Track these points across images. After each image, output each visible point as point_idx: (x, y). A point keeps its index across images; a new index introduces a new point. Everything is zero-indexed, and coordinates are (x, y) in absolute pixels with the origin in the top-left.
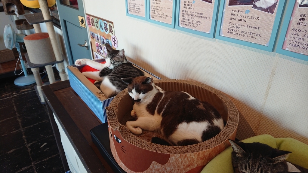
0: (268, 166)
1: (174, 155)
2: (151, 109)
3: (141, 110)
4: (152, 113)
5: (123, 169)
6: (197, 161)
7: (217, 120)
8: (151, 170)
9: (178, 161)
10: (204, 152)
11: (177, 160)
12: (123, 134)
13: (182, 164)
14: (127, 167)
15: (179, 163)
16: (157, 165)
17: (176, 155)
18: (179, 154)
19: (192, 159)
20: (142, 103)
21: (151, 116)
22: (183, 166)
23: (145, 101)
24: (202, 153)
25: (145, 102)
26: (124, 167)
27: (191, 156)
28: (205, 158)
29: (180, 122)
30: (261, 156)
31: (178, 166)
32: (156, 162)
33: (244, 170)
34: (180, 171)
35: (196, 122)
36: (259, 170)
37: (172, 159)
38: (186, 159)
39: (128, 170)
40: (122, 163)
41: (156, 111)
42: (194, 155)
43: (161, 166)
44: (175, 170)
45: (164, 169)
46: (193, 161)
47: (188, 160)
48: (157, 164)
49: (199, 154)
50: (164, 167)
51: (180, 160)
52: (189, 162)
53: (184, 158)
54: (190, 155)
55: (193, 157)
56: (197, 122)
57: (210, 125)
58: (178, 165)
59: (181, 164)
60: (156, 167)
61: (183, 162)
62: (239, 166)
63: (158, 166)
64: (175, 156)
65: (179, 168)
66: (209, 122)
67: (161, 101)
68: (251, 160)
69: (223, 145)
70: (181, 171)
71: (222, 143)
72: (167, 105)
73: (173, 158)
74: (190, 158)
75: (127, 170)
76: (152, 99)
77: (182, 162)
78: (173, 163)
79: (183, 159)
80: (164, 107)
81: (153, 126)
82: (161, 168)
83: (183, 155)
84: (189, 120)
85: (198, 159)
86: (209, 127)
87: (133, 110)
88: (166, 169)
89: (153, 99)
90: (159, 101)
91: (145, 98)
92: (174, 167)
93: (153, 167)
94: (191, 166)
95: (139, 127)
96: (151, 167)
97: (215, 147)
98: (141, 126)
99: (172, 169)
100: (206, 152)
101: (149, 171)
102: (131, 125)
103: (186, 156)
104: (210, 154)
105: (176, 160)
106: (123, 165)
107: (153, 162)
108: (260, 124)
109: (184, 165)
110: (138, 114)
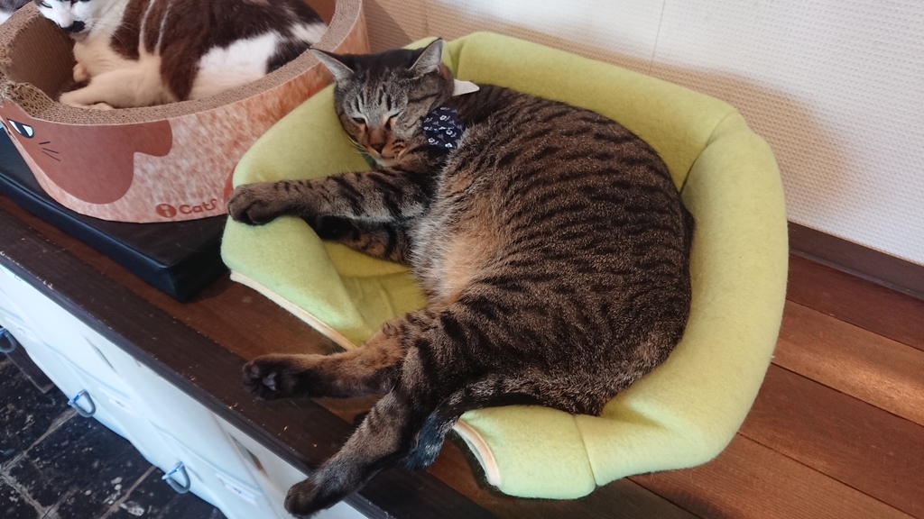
0: (401, 86)
1: (179, 120)
2: (125, 43)
3: (97, 56)
4: (133, 54)
5: (80, 211)
6: (253, 128)
7: (305, 28)
8: (143, 181)
9: (198, 135)
10: (262, 97)
11: (196, 134)
12: (29, 107)
13: (213, 142)
14: (86, 200)
15: (204, 142)
16: (150, 160)
17: (185, 118)
18: (193, 115)
19: (237, 123)
20: (92, 35)
21: (131, 63)
22: (220, 148)
23: (99, 26)
24: (255, 100)
25: (100, 29)
26: (79, 205)
27: (227, 113)
28: (273, 115)
29: (203, 49)
30: (387, 70)
31: (208, 151)
32: (144, 155)
33: (355, 111)
34: (218, 163)
35: (245, 40)
36: (384, 99)
37: (180, 133)
38: (218, 125)
39: (90, 207)
40: (69, 196)
41: (142, 48)
42: (237, 110)
43: (163, 162)
44: (203, 164)
45: (173, 168)
46: (241, 129)
47: (226, 127)
48: (147, 159)
49: (248, 104)
50: (169, 161)
51: (203, 130)
52: (231, 132)
53: (211, 124)
54: (224, 112)
55: (236, 115)
56: (246, 38)
57: (284, 40)
58: (206, 145)
59: (210, 143)
60: (151, 168)
61: (213, 136)
62: (346, 108)
63: (151, 163)
64: (184, 124)
65: (212, 156)
66: (278, 34)
67: (150, 13)
68: (366, 84)
69: (315, 77)
70: (221, 163)
71: (309, 69)
72: (168, 19)
73: (182, 128)
74: (228, 120)
75: (88, 209)
76: (121, 14)
77: (211, 135)
78: (188, 145)
79: (209, 127)
80: (159, 27)
81: (141, 90)
82: (164, 167)
83: (206, 113)
84: (225, 40)
85: (253, 121)
86: (280, 45)
87: (77, 66)
88: (178, 167)
89: (126, 13)
90: (143, 15)
91: (97, 14)
92: (197, 156)
93: (144, 171)
94: (242, 144)
95: (104, 102)
96: (137, 172)
97: (290, 84)
98: (108, 97)
99: (194, 161)
100: (267, 96)
101: (139, 187)
102: (77, 102)
103: (214, 116)
104: (281, 102)
105: (193, 132)
106: (74, 199)
107: (138, 156)
108: (427, 25)
109: (222, 145)
110: (91, 68)
